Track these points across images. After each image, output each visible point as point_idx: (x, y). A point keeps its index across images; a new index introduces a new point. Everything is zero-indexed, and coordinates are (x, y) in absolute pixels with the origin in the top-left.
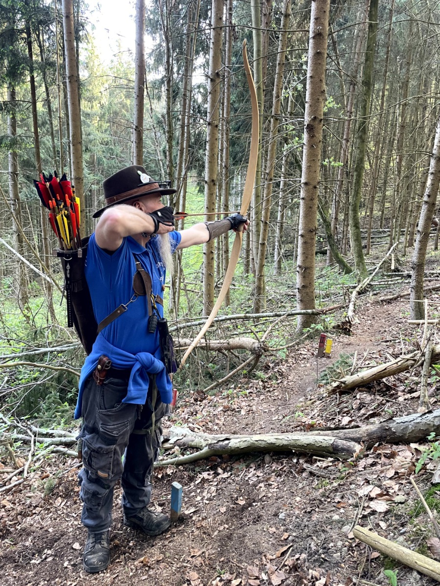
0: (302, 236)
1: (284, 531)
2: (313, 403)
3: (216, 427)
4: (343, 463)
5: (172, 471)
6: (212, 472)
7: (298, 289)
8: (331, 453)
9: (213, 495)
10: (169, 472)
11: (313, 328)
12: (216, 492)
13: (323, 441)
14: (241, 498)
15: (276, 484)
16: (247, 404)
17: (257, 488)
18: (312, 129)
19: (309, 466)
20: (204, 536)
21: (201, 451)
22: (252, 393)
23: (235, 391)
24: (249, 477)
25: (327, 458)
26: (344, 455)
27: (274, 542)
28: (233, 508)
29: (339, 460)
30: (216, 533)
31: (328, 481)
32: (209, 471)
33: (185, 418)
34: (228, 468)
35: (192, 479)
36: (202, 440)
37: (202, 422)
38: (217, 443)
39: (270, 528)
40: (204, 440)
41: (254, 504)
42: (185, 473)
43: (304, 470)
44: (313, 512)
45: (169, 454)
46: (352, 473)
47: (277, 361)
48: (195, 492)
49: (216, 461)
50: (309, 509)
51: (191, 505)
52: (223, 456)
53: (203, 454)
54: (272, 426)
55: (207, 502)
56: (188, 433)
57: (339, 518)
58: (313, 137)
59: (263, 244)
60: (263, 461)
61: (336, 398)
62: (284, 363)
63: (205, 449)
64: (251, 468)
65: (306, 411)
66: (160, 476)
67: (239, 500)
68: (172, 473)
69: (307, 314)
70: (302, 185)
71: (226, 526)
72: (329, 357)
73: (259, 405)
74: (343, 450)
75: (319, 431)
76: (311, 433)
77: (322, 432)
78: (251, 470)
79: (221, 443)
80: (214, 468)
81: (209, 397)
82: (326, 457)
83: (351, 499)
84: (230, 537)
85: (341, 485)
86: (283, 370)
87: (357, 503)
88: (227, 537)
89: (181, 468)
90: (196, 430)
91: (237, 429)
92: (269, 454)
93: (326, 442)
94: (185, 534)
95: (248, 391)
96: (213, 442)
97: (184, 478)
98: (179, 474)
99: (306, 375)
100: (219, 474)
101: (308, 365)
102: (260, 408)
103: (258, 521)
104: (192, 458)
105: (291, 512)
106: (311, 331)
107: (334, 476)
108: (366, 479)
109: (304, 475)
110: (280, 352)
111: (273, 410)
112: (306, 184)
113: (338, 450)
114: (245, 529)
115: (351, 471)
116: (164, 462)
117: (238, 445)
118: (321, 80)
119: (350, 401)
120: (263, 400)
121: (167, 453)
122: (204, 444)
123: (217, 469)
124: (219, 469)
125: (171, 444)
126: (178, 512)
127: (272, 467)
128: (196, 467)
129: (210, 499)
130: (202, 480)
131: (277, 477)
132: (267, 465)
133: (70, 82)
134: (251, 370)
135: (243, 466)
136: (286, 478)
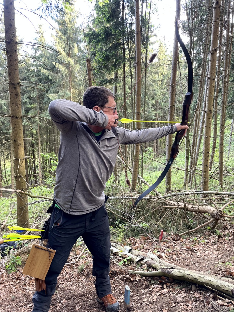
3: (177, 259)
4: (233, 306)
5: (139, 278)
6: (160, 286)
8: (230, 296)
9: (154, 300)
10: (137, 278)
12: (156, 299)
13: (227, 286)
14: (167, 308)
15: (191, 306)
17: (179, 305)
19: (213, 301)
21: (157, 272)
23: (199, 239)
24: (178, 296)
29: (232, 303)
35: (147, 287)
36: (159, 265)
37: (170, 253)
38: (166, 269)
42: (145, 282)
43: (210, 302)
45: (141, 268)
49: (165, 280)
52: (169, 278)
53: (157, 273)
55: (148, 304)
56: (155, 258)
60: (191, 288)
63: (159, 271)
64: (183, 291)
66: (132, 280)
67: (164, 309)
68: (138, 280)
73: (211, 251)
76: (223, 278)
77: (230, 280)
79: (168, 269)
80: (162, 284)
82: (225, 298)
89: (144, 278)
92: (195, 285)
95: (206, 241)
96: (164, 268)
97: (143, 285)
98: (142, 281)
100: (164, 289)
102: (211, 253)
104: (151, 274)
109: (209, 306)
111: (219, 256)
116: (136, 272)
117: (177, 274)
120: (215, 248)
121: (141, 267)
122: (159, 267)
123: (164, 285)
124: (165, 285)
125: (144, 262)
126: (127, 304)
127: (194, 294)
128: (152, 280)
129: (150, 303)
130: (152, 289)
131: (194, 302)
132: (191, 292)
133: (137, 65)
134: (213, 228)
135: (178, 288)
136: (199, 304)
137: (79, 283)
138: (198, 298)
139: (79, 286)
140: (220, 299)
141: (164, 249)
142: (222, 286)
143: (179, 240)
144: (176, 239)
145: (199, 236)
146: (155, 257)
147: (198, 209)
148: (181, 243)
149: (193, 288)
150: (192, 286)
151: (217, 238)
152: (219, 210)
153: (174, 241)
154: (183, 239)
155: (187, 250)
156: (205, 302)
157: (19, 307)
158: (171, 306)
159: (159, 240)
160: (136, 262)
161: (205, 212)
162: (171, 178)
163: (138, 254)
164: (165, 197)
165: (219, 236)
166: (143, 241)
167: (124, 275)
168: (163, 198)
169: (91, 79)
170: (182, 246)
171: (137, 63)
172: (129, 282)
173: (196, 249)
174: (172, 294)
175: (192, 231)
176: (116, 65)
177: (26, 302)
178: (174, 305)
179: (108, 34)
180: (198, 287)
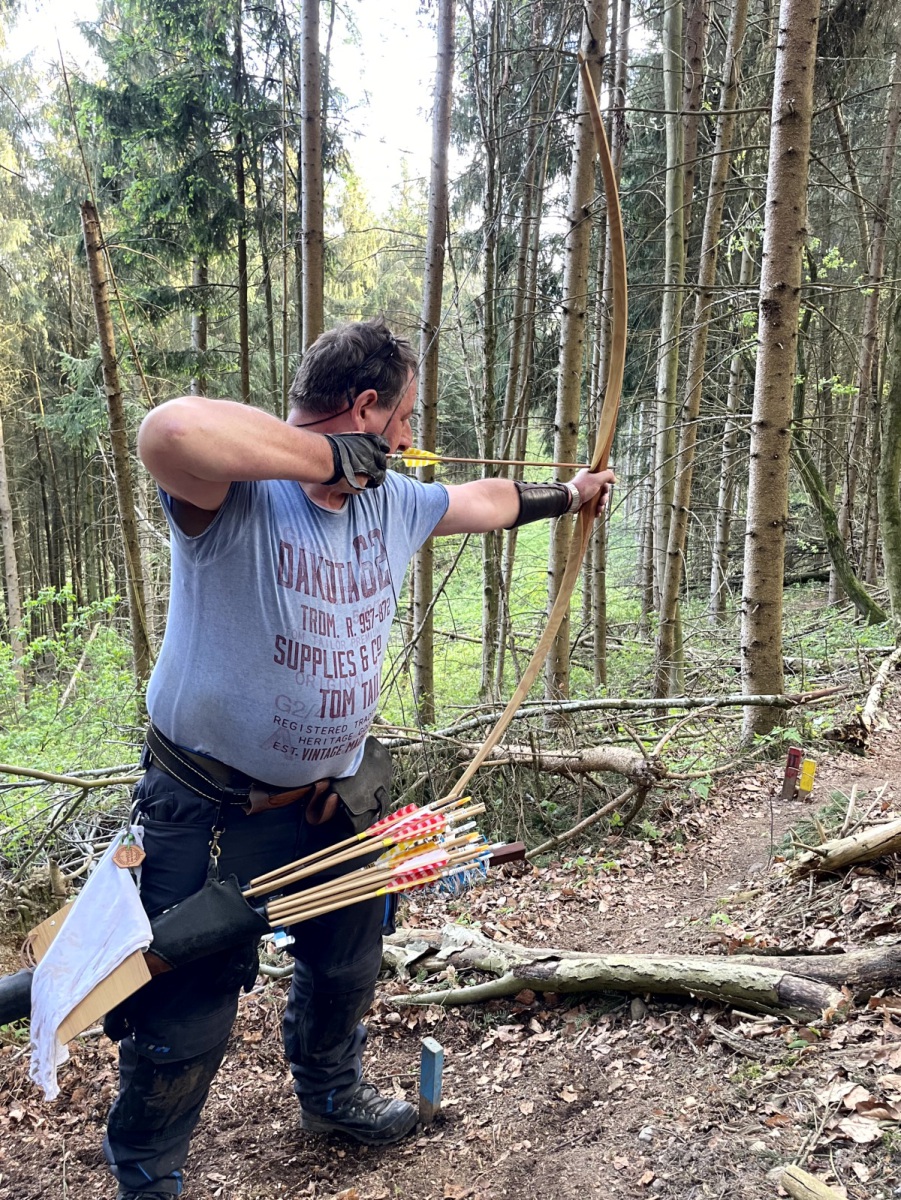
0: (753, 535)
1: (646, 1166)
2: (755, 896)
3: (541, 934)
4: (797, 1029)
5: (436, 1017)
6: (518, 1028)
7: (745, 648)
8: (773, 1005)
9: (514, 1075)
10: (431, 1018)
11: (776, 736)
12: (522, 1070)
13: (757, 977)
14: (571, 1088)
15: (649, 1065)
16: (614, 891)
17: (607, 1069)
18: (777, 309)
19: (721, 1029)
20: (479, 1160)
21: (500, 981)
22: (626, 866)
23: (592, 861)
24: (594, 1043)
25: (763, 1017)
26: (801, 1012)
27: (621, 1188)
28: (550, 1106)
29: (788, 1022)
30: (503, 1157)
31: (759, 1067)
32: (513, 1023)
33: (480, 911)
34: (554, 1022)
35: (475, 1037)
36: (502, 958)
37: (513, 919)
38: (532, 965)
39: (617, 1159)
40: (507, 956)
41: (596, 1103)
42: (463, 1023)
43: (711, 1039)
44: (713, 1131)
45: (435, 981)
46: (812, 1053)
47: (688, 803)
48: (479, 1065)
49: (530, 1004)
50: (705, 1124)
51: (466, 1092)
52: (545, 994)
53: (501, 985)
54: (661, 941)
55: (499, 1089)
56: (477, 941)
57: (764, 1148)
58: (778, 326)
59: (674, 555)
60: (628, 1012)
61: (807, 888)
62: (703, 807)
63: (508, 977)
64: (601, 1025)
65: (738, 913)
67: (565, 1092)
68: (436, 1021)
69: (763, 705)
70: (754, 428)
71: (528, 1144)
72: (809, 801)
73: (641, 894)
74: (801, 1000)
75: (754, 956)
76: (734, 958)
77: (757, 959)
78: (601, 1030)
79: (540, 966)
80: (523, 1018)
81: (535, 870)
82: (761, 1013)
83: (801, 1109)
84: (530, 1168)
85: (783, 1077)
86: (701, 822)
87: (811, 1120)
88: (526, 1167)
89: (455, 1011)
90: (498, 935)
91: (587, 940)
92: (642, 998)
93: (763, 979)
94: (442, 1151)
95: (618, 862)
96: (524, 963)
97: (459, 1034)
98: (449, 1024)
99: (752, 837)
100: (532, 1033)
101: (759, 815)
102: (641, 900)
103: (596, 1140)
104: (479, 993)
105: (668, 1126)
106: (773, 742)
107: (774, 1057)
108: (841, 1068)
109: (711, 1049)
110: (695, 784)
111: (669, 906)
112: (762, 425)
113: (789, 1001)
114: (566, 1154)
115: (814, 1048)
116: (422, 996)
117: (574, 973)
118: (796, 208)
119: (837, 895)
120: (650, 883)
121: (432, 979)
122: (505, 964)
123: (529, 1021)
124: (534, 1021)
125: (440, 960)
126: (434, 1104)
127: (645, 1027)
128: (486, 1013)
129: (505, 1085)
130: (495, 1042)
131: (654, 1049)
132: (635, 1023)
134: (627, 821)
135: (584, 1020)
136: (672, 1053)
138: (662, 1035)
140: (745, 1020)
141: (484, 910)
142: (741, 981)
143: (526, 872)
144: (515, 872)
145: (588, 850)
146: (473, 936)
147: (580, 758)
148: (534, 882)
149: (636, 1007)
150: (629, 1005)
151: (649, 848)
152: (650, 754)
153: (512, 880)
154: (539, 867)
155: (565, 902)
156: (690, 1043)
160: (407, 966)
161: (603, 767)
162: (431, 671)
163: (404, 939)
164: (457, 732)
165: (652, 843)
167: (377, 1017)
168: (449, 735)
169: (103, 284)
170: (545, 889)
172: (402, 1037)
175: (566, 839)
180: (651, 1002)
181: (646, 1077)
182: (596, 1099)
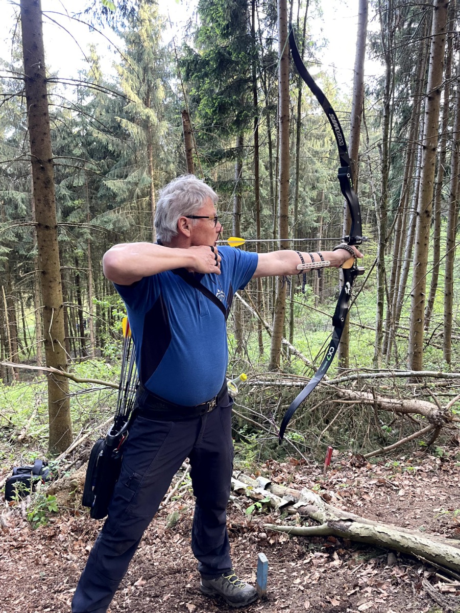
3: (359, 503)
5: (285, 540)
6: (326, 555)
9: (314, 582)
10: (282, 539)
12: (319, 580)
13: (456, 556)
14: (338, 597)
15: (386, 594)
16: (411, 484)
17: (362, 591)
19: (429, 584)
21: (320, 527)
22: (422, 471)
23: (403, 465)
24: (362, 574)
25: (453, 581)
28: (321, 606)
31: (441, 611)
32: (323, 552)
34: (347, 556)
35: (301, 556)
36: (324, 514)
37: (346, 492)
38: (338, 521)
40: (327, 513)
42: (298, 546)
45: (290, 520)
48: (299, 572)
49: (335, 543)
52: (344, 539)
53: (320, 530)
55: (302, 588)
56: (316, 501)
60: (385, 560)
63: (324, 526)
64: (370, 564)
66: (272, 542)
67: (335, 599)
68: (284, 542)
78: (368, 566)
79: (342, 523)
80: (330, 551)
81: (369, 465)
82: (453, 579)
89: (295, 539)
92: (393, 553)
95: (417, 468)
96: (334, 519)
97: (294, 552)
98: (290, 545)
100: (333, 560)
109: (421, 593)
111: (442, 498)
116: (279, 527)
117: (358, 531)
120: (435, 483)
121: (289, 518)
122: (325, 518)
123: (333, 553)
124: (335, 553)
125: (295, 508)
126: (263, 589)
127: (392, 571)
128: (311, 542)
129: (307, 587)
130: (311, 560)
131: (393, 585)
132: (387, 567)
133: (282, 122)
134: (431, 443)
135: (362, 559)
136: (401, 590)
137: (170, 547)
138: (400, 578)
139: (168, 554)
140: (442, 581)
141: (334, 483)
142: (446, 556)
143: (364, 465)
144: (357, 464)
145: (403, 458)
146: (316, 498)
147: (402, 405)
148: (367, 471)
149: (390, 558)
150: (387, 555)
151: (438, 462)
152: (443, 407)
153: (354, 469)
154: (371, 463)
155: (379, 486)
156: (413, 586)
157: (55, 593)
158: (349, 594)
159: (325, 465)
160: (280, 508)
161: (416, 411)
162: (347, 345)
163: (282, 493)
164: (337, 383)
165: (442, 460)
166: (293, 468)
167: (256, 533)
168: (333, 384)
169: (191, 150)
170: (370, 477)
171: (282, 118)
172: (266, 547)
173: (396, 483)
174: (349, 571)
175: (388, 450)
176: (240, 123)
177: (67, 583)
178: (353, 591)
179: (223, 62)
180: (400, 557)
181: (382, 601)
182: (349, 608)
